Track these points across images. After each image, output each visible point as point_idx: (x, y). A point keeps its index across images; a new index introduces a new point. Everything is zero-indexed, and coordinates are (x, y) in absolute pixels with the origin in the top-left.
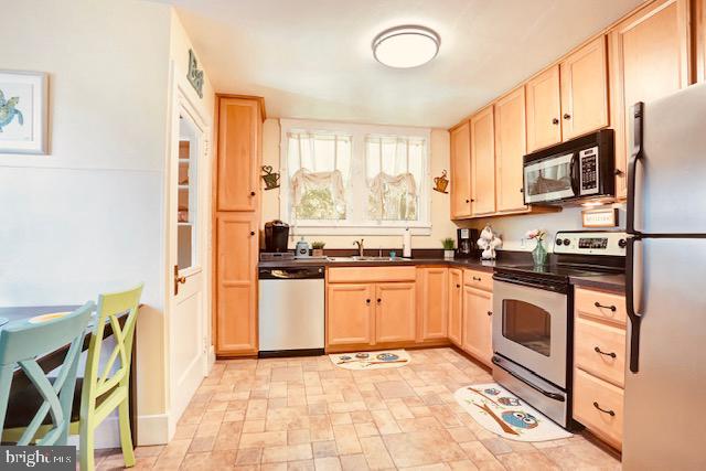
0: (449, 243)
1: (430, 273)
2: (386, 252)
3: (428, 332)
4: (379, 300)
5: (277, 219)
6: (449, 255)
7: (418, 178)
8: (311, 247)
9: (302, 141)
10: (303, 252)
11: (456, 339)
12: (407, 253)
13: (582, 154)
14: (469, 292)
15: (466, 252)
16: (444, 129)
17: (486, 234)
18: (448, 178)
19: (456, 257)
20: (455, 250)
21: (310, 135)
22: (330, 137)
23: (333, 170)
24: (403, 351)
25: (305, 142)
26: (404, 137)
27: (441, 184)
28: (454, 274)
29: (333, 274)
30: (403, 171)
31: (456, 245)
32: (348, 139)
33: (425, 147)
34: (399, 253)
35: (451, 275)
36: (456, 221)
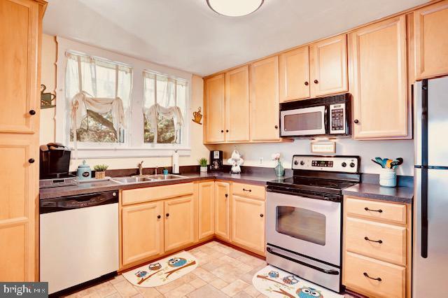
0: (203, 162)
1: (204, 186)
2: (161, 171)
3: (202, 232)
4: (168, 215)
5: (52, 142)
6: (204, 169)
7: (183, 111)
8: (93, 169)
9: (82, 64)
10: (85, 175)
11: (224, 235)
12: (176, 170)
13: (332, 107)
14: (237, 200)
15: (218, 168)
16: (200, 77)
17: (235, 155)
18: (202, 113)
19: (209, 171)
20: (208, 166)
21: (91, 60)
22: (111, 66)
23: (114, 98)
24: (184, 252)
25: (86, 67)
26: (173, 77)
27: (197, 117)
28: (220, 186)
29: (127, 196)
30: (172, 104)
31: (208, 163)
32: (128, 70)
33: (188, 87)
34: (170, 170)
35: (218, 187)
36: (208, 145)
